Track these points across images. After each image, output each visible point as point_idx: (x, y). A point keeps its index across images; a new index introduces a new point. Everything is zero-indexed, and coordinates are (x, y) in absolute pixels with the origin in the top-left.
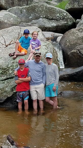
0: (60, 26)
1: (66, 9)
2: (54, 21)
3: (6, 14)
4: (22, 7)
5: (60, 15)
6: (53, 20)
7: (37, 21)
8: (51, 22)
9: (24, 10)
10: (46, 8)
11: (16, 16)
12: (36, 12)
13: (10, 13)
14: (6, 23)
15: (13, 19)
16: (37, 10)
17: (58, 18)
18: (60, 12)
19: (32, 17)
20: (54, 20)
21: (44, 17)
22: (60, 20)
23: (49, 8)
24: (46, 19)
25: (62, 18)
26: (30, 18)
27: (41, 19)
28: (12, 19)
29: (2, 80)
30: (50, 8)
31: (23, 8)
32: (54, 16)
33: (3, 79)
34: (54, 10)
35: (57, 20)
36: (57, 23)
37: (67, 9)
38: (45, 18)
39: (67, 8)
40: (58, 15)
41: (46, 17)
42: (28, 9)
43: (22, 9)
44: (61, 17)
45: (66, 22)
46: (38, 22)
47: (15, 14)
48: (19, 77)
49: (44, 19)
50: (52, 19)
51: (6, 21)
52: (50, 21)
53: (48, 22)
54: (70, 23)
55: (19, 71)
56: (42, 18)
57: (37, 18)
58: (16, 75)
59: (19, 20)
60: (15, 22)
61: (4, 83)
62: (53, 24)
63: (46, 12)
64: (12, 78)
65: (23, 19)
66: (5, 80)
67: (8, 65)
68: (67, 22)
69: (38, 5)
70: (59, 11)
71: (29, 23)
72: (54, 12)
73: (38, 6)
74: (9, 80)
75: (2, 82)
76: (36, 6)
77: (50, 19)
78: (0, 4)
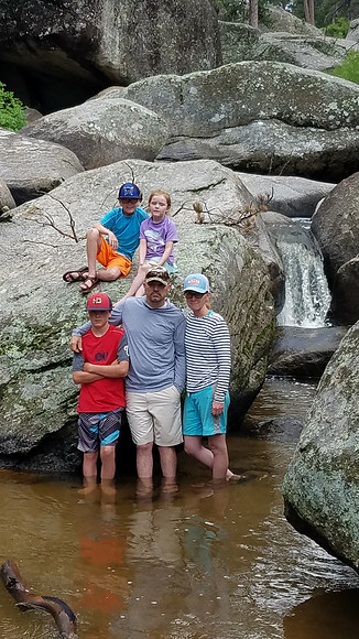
0: (341, 152)
2: (313, 130)
3: (112, 109)
4: (183, 77)
5: (340, 107)
6: (312, 126)
7: (245, 130)
8: (302, 137)
9: (193, 90)
10: (282, 80)
11: (155, 115)
12: (240, 97)
13: (129, 102)
14: (112, 143)
15: (141, 127)
16: (246, 87)
17: (331, 117)
18: (341, 95)
19: (223, 116)
20: (316, 126)
21: (272, 117)
22: (339, 127)
23: (295, 77)
24: (284, 124)
25: (348, 120)
26: (217, 118)
27: (260, 123)
28: (136, 126)
29: (33, 372)
30: (300, 80)
31: (187, 81)
32: (315, 112)
33: (34, 368)
34: (314, 88)
35: (328, 129)
36: (329, 141)
38: (279, 117)
40: (333, 106)
41: (280, 114)
42: (206, 86)
43: (185, 86)
44: (347, 114)
46: (247, 136)
48: (86, 361)
49: (274, 125)
50: (308, 124)
51: (111, 136)
52: (297, 132)
53: (290, 134)
55: (86, 336)
56: (263, 119)
57: (245, 120)
58: (75, 353)
59: (164, 130)
60: (150, 141)
61: (37, 381)
62: (314, 144)
63: (281, 93)
64: (68, 362)
65: (188, 125)
66: (43, 369)
67: (57, 315)
69: (251, 65)
70: (335, 89)
71: (212, 143)
72: (316, 96)
73: (247, 70)
74: (56, 370)
75: (31, 377)
76: (241, 71)
77: (297, 125)
78: (102, 63)
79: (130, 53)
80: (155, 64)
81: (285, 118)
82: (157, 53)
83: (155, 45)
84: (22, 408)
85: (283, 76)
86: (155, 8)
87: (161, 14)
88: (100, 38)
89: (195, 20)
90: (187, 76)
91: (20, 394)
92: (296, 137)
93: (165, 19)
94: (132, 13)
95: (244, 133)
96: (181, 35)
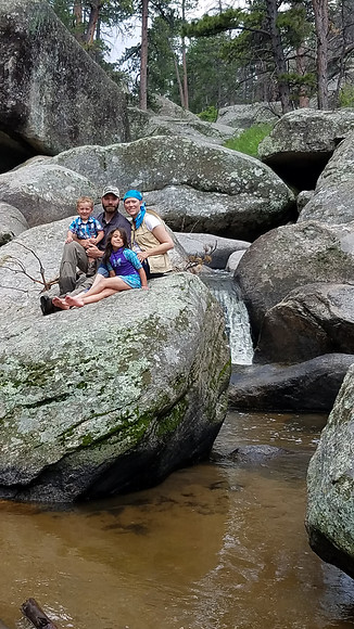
0: (242, 213)
1: (263, 156)
2: (218, 194)
3: (49, 173)
4: (106, 148)
5: (240, 175)
6: (217, 191)
7: (160, 194)
8: (208, 201)
9: (115, 159)
10: (191, 152)
11: (86, 179)
12: (155, 166)
13: (62, 168)
14: (48, 202)
15: (74, 189)
16: (161, 157)
17: (233, 184)
18: (240, 166)
19: (141, 182)
20: (220, 191)
21: (183, 183)
22: (240, 192)
23: (201, 150)
24: (193, 190)
25: (247, 187)
26: (136, 183)
27: (173, 188)
28: (69, 188)
29: (29, 406)
30: (206, 152)
31: (109, 151)
32: (219, 180)
33: (30, 403)
34: (218, 159)
35: (230, 194)
36: (231, 204)
37: (267, 154)
38: (188, 184)
39: (267, 151)
40: (234, 175)
41: (190, 181)
42: (126, 156)
43: (107, 155)
44: (246, 182)
45: (261, 201)
46: (162, 199)
47: (83, 169)
49: (185, 190)
50: (213, 190)
51: (48, 196)
52: (204, 196)
53: (198, 198)
54: (276, 204)
56: (176, 185)
57: (160, 186)
59: (93, 192)
61: (33, 415)
62: (218, 206)
63: (191, 163)
64: (63, 397)
66: (39, 404)
67: (50, 353)
68: (267, 200)
69: (164, 139)
70: (236, 161)
72: (220, 166)
73: (161, 143)
74: (51, 405)
75: (27, 412)
76: (156, 144)
77: (204, 190)
78: (30, 135)
79: (53, 128)
80: (75, 137)
81: (194, 185)
82: (76, 128)
83: (74, 121)
84: (19, 441)
85: (191, 149)
86: (74, 91)
87: (80, 95)
88: (28, 114)
89: (108, 101)
90: (109, 147)
91: (16, 427)
92: (203, 200)
93: (82, 100)
94: (55, 94)
95: (159, 196)
96: (97, 114)
